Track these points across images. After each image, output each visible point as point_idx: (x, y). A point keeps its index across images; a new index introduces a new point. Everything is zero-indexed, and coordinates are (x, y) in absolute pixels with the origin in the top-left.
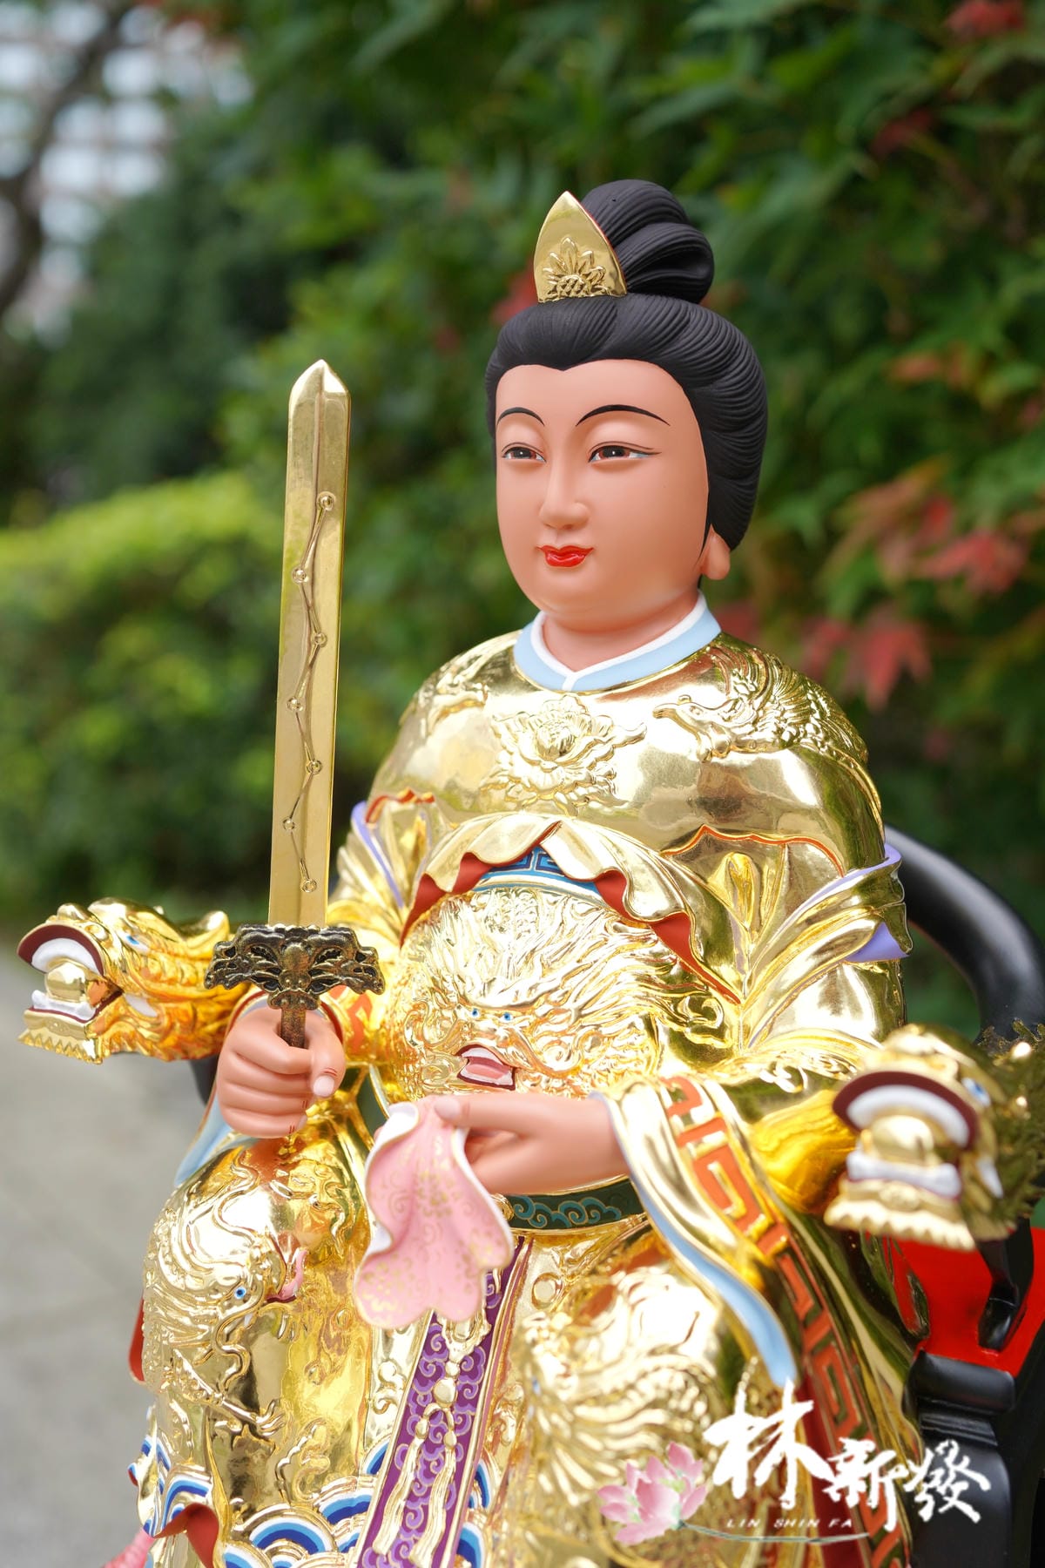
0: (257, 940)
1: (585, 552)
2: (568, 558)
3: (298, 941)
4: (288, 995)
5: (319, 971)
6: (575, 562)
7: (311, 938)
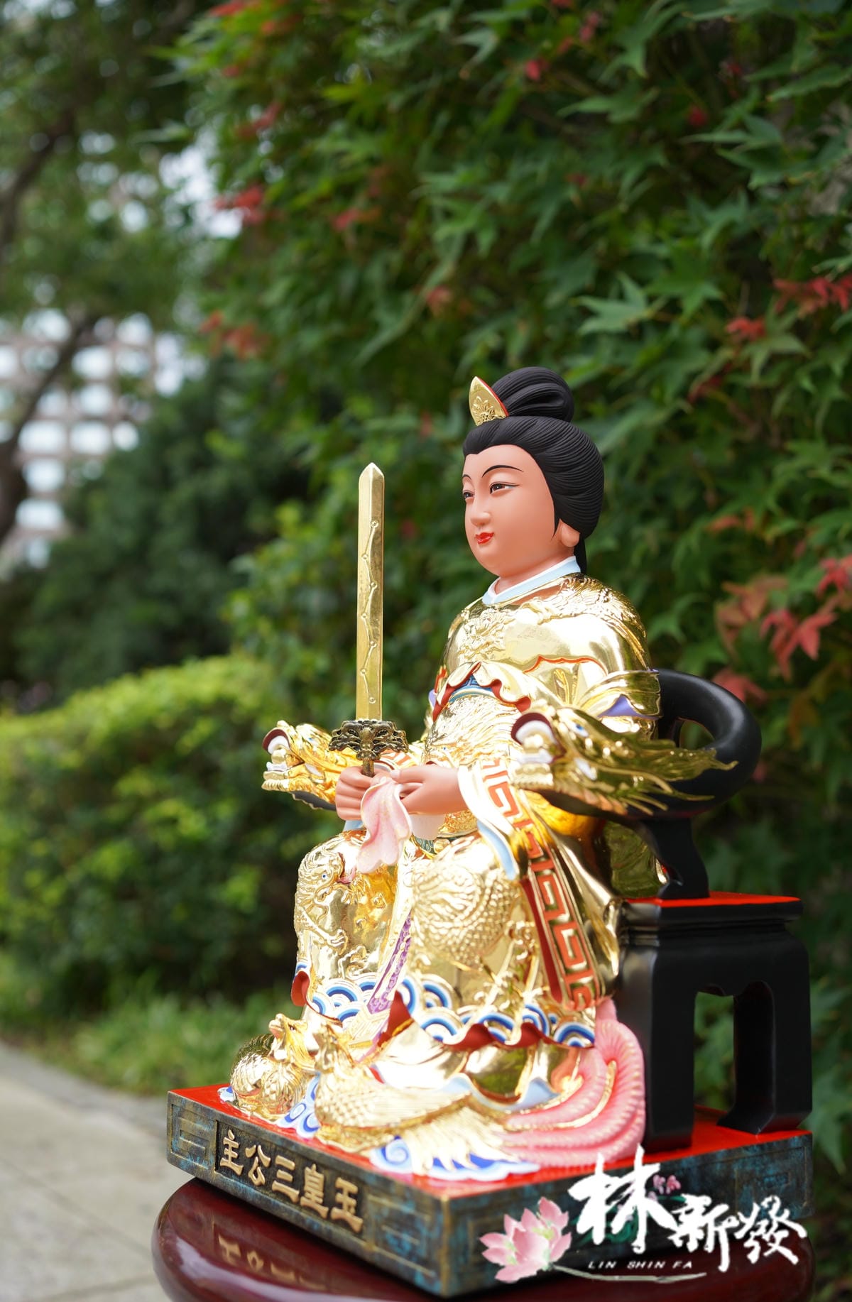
0: (350, 727)
1: (491, 535)
2: (484, 538)
3: (368, 726)
4: (364, 752)
5: (379, 741)
6: (488, 540)
7: (373, 725)
